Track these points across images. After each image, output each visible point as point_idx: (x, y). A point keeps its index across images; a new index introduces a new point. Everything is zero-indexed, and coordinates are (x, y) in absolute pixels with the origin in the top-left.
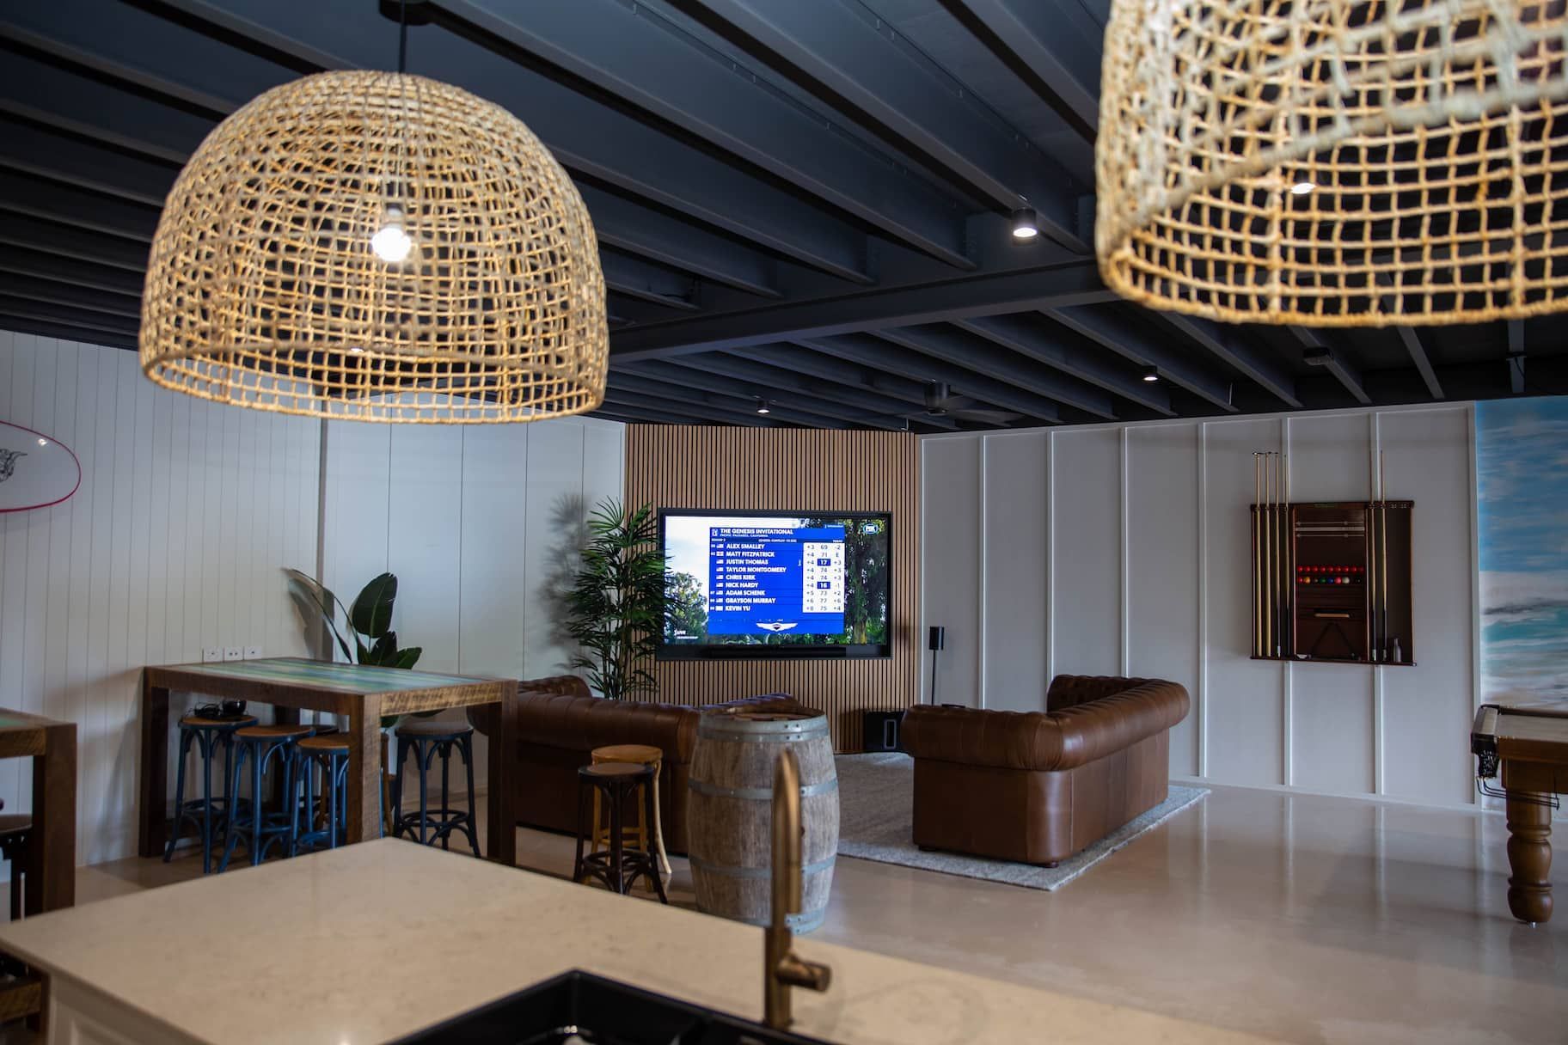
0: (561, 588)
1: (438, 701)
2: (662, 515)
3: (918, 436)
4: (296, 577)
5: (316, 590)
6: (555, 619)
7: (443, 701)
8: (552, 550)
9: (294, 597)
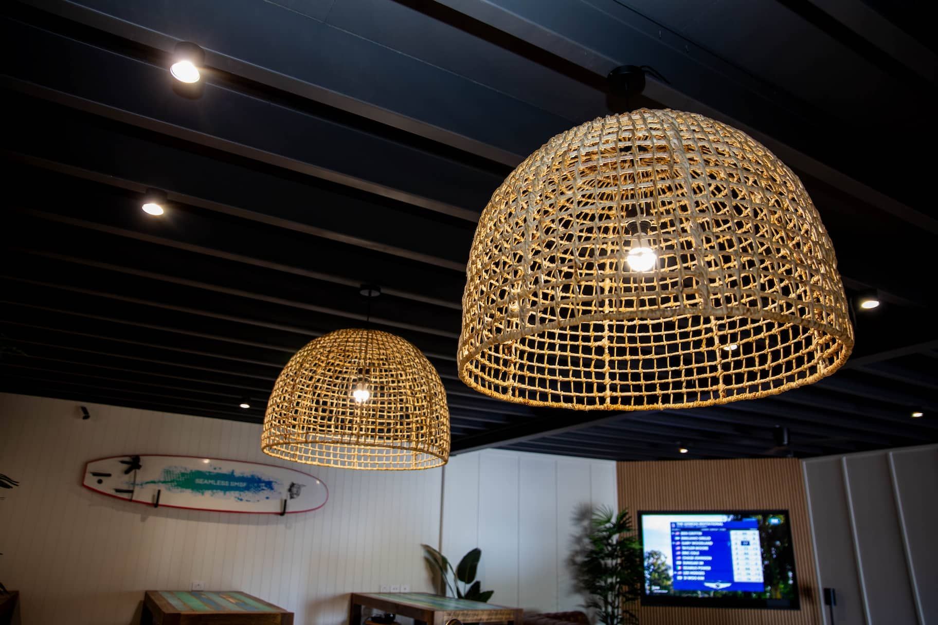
0: (580, 559)
1: (475, 617)
2: (640, 514)
3: (800, 460)
4: (428, 549)
5: (438, 556)
6: (576, 577)
7: (479, 618)
8: (573, 536)
9: (427, 560)
